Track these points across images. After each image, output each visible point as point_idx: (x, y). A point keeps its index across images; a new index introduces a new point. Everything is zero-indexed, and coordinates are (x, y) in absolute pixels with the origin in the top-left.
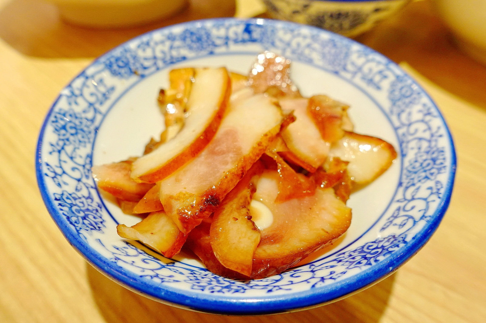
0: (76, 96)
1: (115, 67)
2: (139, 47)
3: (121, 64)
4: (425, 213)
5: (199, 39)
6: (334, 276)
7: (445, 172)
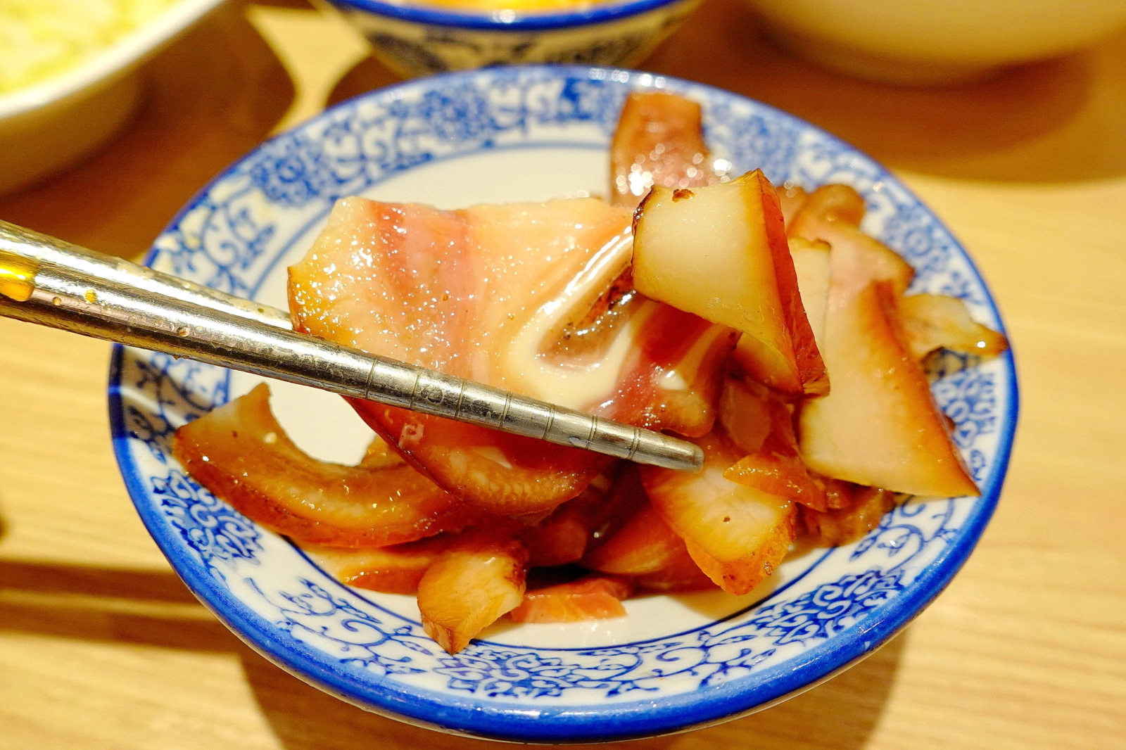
0: (191, 251)
1: (274, 181)
2: (326, 133)
3: (287, 173)
4: (945, 522)
5: (461, 114)
6: (748, 659)
7: (991, 431)
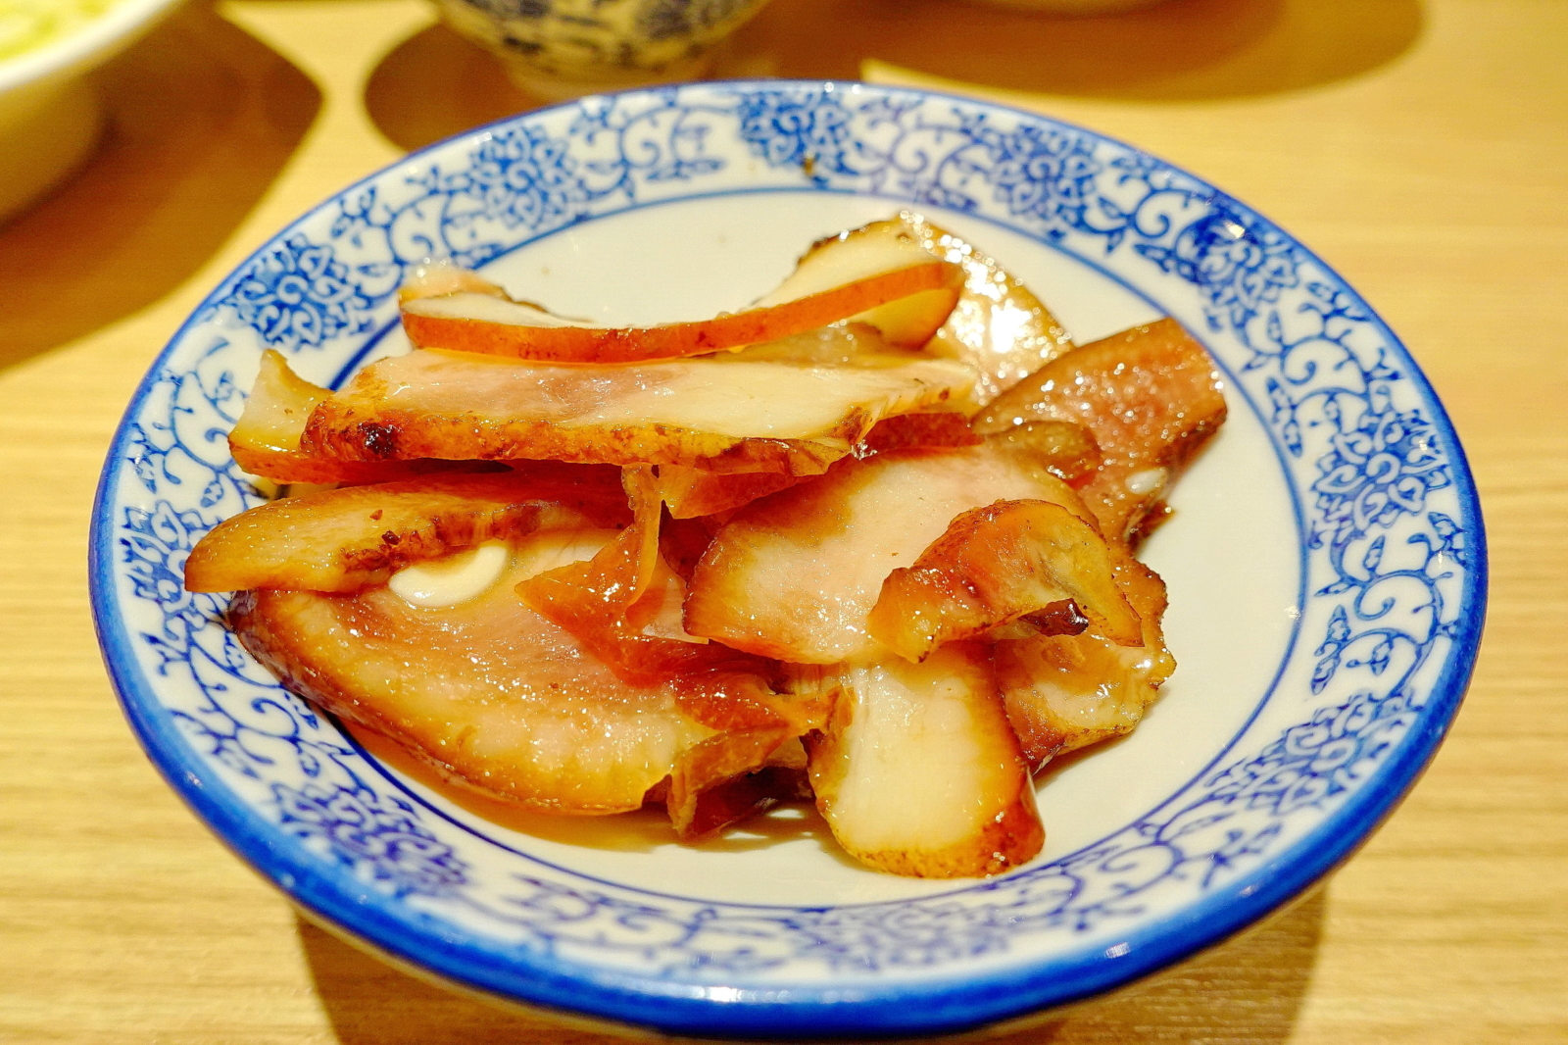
0: (605, 125)
1: (765, 122)
2: (865, 108)
3: (786, 122)
